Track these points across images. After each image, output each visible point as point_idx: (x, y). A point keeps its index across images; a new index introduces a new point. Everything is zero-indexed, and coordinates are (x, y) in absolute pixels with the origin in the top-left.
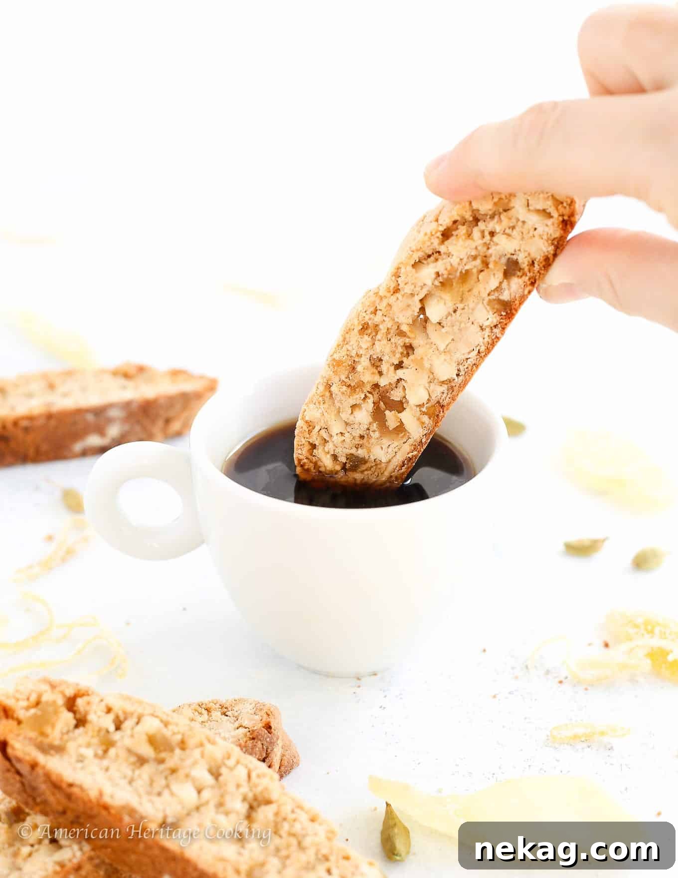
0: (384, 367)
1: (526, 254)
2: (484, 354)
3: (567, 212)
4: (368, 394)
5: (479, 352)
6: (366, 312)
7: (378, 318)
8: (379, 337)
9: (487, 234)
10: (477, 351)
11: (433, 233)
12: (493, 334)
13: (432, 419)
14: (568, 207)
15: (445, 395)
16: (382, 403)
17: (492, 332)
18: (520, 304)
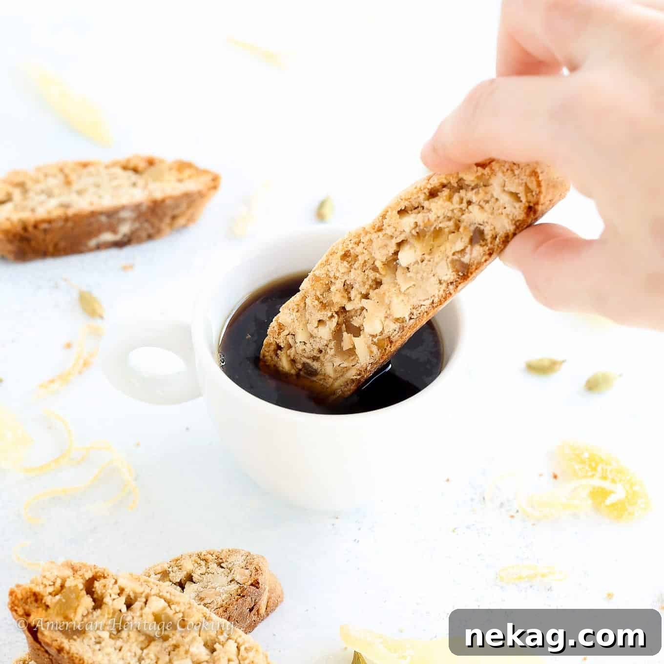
0: (353, 294)
1: (492, 227)
2: (436, 305)
3: (533, 200)
4: (334, 314)
5: (433, 303)
6: (350, 241)
7: (359, 249)
8: (356, 266)
9: (465, 201)
10: (432, 301)
11: (422, 189)
12: (447, 290)
13: (380, 350)
14: (535, 196)
15: (396, 332)
16: (344, 325)
17: (447, 288)
18: (476, 269)
